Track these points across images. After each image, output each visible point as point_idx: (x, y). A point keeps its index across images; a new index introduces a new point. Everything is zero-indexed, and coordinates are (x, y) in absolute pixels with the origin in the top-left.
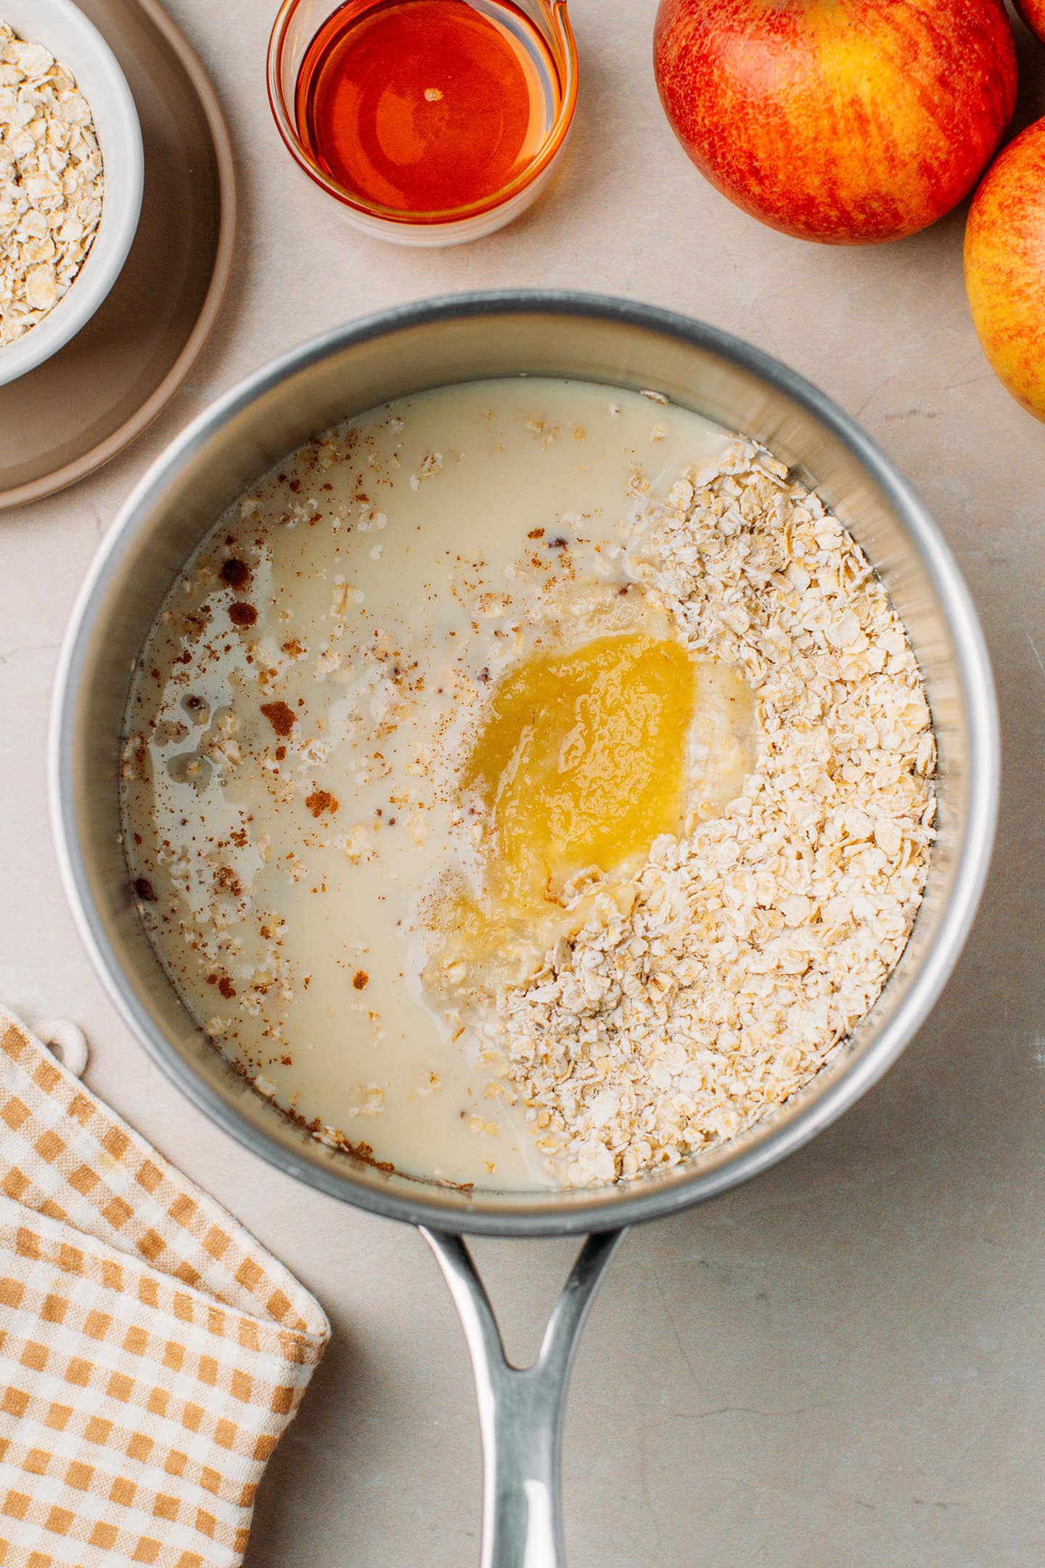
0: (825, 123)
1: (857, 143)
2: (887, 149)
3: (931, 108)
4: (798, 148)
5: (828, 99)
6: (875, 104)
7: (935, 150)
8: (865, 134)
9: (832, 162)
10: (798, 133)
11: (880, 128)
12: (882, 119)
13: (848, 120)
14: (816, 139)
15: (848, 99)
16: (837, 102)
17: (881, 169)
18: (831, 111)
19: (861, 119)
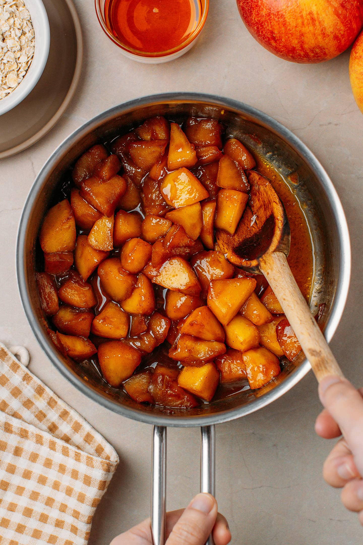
0: (300, 21)
1: (311, 28)
2: (322, 30)
3: (338, 15)
4: (289, 30)
5: (301, 12)
6: (318, 14)
7: (340, 30)
8: (314, 25)
9: (302, 35)
10: (290, 24)
11: (320, 23)
12: (321, 19)
13: (308, 20)
14: (296, 27)
15: (308, 12)
16: (304, 13)
17: (320, 38)
18: (302, 16)
19: (313, 19)
